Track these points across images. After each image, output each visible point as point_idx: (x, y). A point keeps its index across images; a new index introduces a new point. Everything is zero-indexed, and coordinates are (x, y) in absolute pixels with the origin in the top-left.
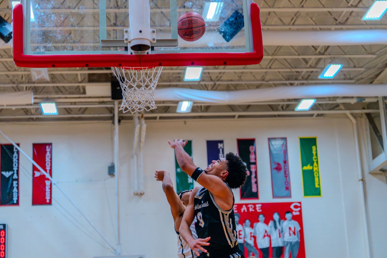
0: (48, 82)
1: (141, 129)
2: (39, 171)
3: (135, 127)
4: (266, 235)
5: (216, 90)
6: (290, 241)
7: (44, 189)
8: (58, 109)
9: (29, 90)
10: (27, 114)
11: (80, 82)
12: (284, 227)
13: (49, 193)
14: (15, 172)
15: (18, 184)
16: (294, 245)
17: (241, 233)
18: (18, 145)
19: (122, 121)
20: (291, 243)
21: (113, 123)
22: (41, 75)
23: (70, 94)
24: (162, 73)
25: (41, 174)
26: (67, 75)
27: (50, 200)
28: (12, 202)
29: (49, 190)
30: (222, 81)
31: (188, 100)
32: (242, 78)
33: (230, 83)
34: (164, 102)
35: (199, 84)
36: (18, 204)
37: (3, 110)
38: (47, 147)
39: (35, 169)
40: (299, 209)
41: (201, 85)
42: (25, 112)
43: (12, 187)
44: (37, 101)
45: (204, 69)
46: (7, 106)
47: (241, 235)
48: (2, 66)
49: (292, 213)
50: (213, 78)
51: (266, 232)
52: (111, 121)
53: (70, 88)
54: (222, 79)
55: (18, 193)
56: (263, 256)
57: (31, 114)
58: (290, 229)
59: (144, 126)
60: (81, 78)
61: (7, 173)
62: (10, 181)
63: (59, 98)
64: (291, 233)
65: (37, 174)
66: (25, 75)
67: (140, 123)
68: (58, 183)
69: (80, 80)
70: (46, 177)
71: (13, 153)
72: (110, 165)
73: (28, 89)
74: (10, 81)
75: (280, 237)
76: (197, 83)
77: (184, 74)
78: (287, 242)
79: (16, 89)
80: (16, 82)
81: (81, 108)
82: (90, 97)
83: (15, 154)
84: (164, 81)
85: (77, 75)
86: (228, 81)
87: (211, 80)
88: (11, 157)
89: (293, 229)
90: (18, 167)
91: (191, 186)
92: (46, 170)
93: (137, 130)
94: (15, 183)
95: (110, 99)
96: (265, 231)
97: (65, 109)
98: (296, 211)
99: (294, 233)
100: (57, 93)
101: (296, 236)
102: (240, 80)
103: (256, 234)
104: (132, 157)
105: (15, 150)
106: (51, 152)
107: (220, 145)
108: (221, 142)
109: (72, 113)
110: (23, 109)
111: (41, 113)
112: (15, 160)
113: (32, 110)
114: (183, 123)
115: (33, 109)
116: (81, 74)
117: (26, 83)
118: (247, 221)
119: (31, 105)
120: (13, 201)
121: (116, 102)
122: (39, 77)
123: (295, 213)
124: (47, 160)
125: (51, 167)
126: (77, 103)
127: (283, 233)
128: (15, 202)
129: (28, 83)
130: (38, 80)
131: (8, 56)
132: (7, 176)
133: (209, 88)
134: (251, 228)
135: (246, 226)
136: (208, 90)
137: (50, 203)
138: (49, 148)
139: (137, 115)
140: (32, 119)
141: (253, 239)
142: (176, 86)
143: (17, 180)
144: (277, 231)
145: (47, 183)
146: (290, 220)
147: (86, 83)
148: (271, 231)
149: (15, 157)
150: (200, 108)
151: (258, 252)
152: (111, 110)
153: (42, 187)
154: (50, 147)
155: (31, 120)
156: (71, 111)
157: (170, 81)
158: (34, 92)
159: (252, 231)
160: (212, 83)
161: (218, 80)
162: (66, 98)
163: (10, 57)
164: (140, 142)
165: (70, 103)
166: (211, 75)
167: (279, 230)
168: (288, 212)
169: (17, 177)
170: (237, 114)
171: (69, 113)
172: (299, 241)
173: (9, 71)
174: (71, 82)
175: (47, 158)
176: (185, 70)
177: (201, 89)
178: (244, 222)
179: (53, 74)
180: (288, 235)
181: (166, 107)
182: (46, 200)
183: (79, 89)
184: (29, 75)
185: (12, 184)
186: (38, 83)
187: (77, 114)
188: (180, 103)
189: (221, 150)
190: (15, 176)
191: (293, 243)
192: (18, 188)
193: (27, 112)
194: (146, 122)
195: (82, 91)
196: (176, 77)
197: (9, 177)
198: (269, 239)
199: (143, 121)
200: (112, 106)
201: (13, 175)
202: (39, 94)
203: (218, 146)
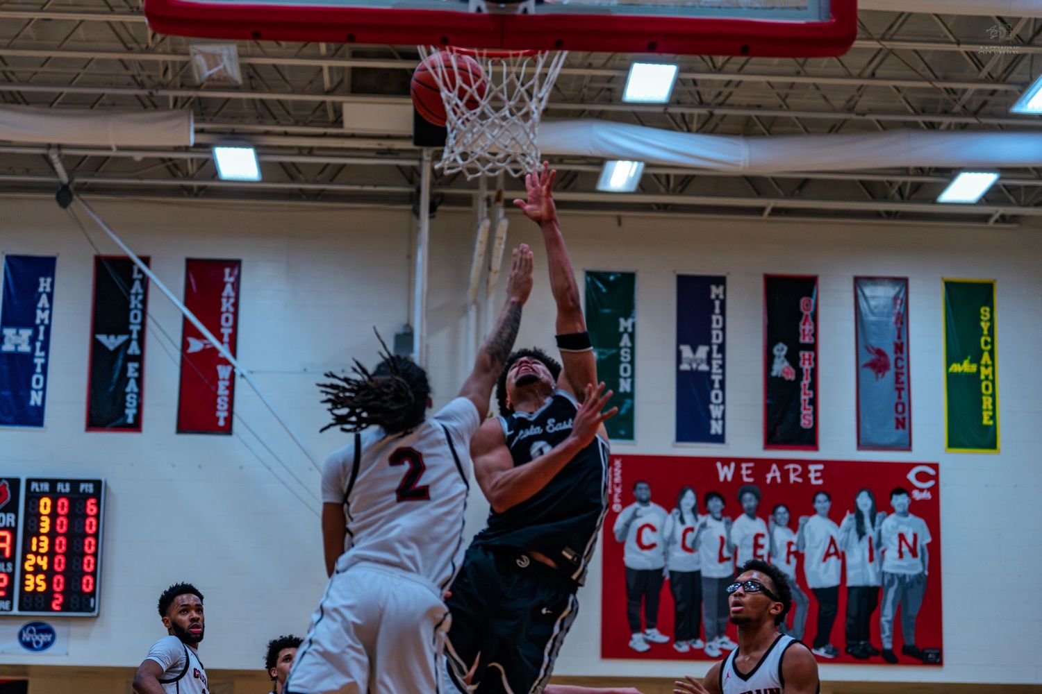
0: (237, 88)
1: (492, 231)
2: (200, 336)
3: (478, 227)
4: (832, 550)
5: (712, 132)
6: (902, 572)
7: (213, 388)
8: (262, 166)
9: (183, 106)
10: (175, 176)
11: (328, 93)
12: (883, 532)
13: (226, 399)
14: (135, 336)
15: (140, 370)
16: (912, 584)
17: (761, 541)
18: (146, 260)
19: (441, 208)
20: (902, 578)
21: (416, 213)
22: (221, 67)
23: (296, 124)
24: (560, 76)
25: (205, 345)
26: (292, 67)
27: (229, 420)
28: (120, 421)
29: (227, 392)
30: (732, 106)
31: (633, 158)
32: (789, 101)
33: (752, 113)
34: (561, 159)
35: (665, 112)
36: (136, 426)
37: (108, 161)
38: (227, 271)
39: (189, 330)
40: (931, 483)
41: (671, 115)
42: (168, 167)
43: (124, 380)
44: (203, 139)
45: (680, 71)
46: (120, 149)
47: (762, 547)
48: (112, 35)
49: (910, 495)
50: (706, 98)
51: (832, 541)
52: (410, 207)
53: (299, 105)
54: (732, 100)
55: (140, 395)
56: (820, 609)
57: (187, 176)
58: (902, 537)
59: (503, 224)
60: (331, 81)
61: (112, 338)
62: (120, 363)
63: (267, 133)
64: (905, 549)
65: (195, 346)
66: (174, 63)
67: (491, 216)
68: (252, 372)
69: (327, 84)
70: (221, 355)
71: (131, 283)
72: (400, 331)
73: (179, 104)
74: (133, 82)
75: (871, 559)
76: (661, 110)
77: (624, 81)
78: (892, 575)
79: (147, 103)
80: (147, 82)
81: (327, 165)
82: (353, 136)
83: (137, 287)
84: (565, 100)
85: (321, 69)
86: (749, 107)
87: (701, 103)
88: (125, 294)
89: (910, 540)
90: (143, 324)
91: (628, 401)
92: (220, 337)
93: (482, 235)
94: (132, 366)
95: (409, 145)
96: (828, 541)
97: (282, 164)
98: (921, 490)
99: (913, 552)
100: (260, 119)
101: (918, 561)
102: (785, 107)
103: (804, 546)
104: (464, 311)
105: (136, 275)
106: (236, 287)
107: (715, 291)
108: (721, 281)
109: (301, 177)
110: (163, 160)
111: (214, 174)
112: (134, 302)
113: (189, 162)
114: (615, 222)
115: (192, 160)
116: (330, 68)
117: (175, 88)
118: (781, 509)
119: (187, 149)
120: (126, 417)
121: (427, 153)
122: (214, 70)
123: (917, 495)
124: (224, 309)
125: (235, 327)
126: (316, 152)
127: (882, 548)
128: (130, 420)
129: (182, 86)
130: (210, 78)
131: (127, 9)
132: (111, 348)
133: (695, 126)
134: (789, 531)
135: (776, 523)
136: (689, 131)
137: (227, 429)
138: (231, 275)
139: (484, 192)
140: (189, 191)
141: (793, 560)
142: (600, 116)
143: (140, 359)
144: (865, 541)
145: (223, 372)
146: (905, 514)
147: (343, 94)
148: (846, 543)
149: (137, 294)
150: (664, 180)
151: (806, 598)
152: (412, 176)
153: (207, 382)
154: (236, 272)
155: (185, 193)
156: (299, 172)
157: (582, 101)
158: (195, 115)
159: (794, 539)
160: (704, 111)
161: (721, 105)
162: (286, 134)
163: (134, 11)
164: (490, 269)
165: (296, 151)
166: (700, 89)
167: (870, 539)
168: (899, 491)
169: (138, 352)
170: (769, 203)
171: (293, 179)
172: (926, 573)
173: (130, 50)
174: (303, 92)
175: (224, 300)
176: (627, 69)
177: (670, 128)
178: (773, 511)
179: (251, 65)
180: (897, 555)
181: (568, 172)
182: (218, 419)
183: (325, 111)
184: (185, 64)
185: (124, 370)
186: (209, 88)
187: (316, 182)
188: (609, 164)
189: (717, 303)
190: (134, 349)
191: (908, 580)
192: (140, 381)
193: (173, 168)
194: (506, 215)
195: (331, 116)
196: (602, 89)
197: (118, 349)
198: (840, 562)
199: (501, 212)
200: (415, 163)
201: (127, 344)
202: (211, 121)
203: (709, 292)
